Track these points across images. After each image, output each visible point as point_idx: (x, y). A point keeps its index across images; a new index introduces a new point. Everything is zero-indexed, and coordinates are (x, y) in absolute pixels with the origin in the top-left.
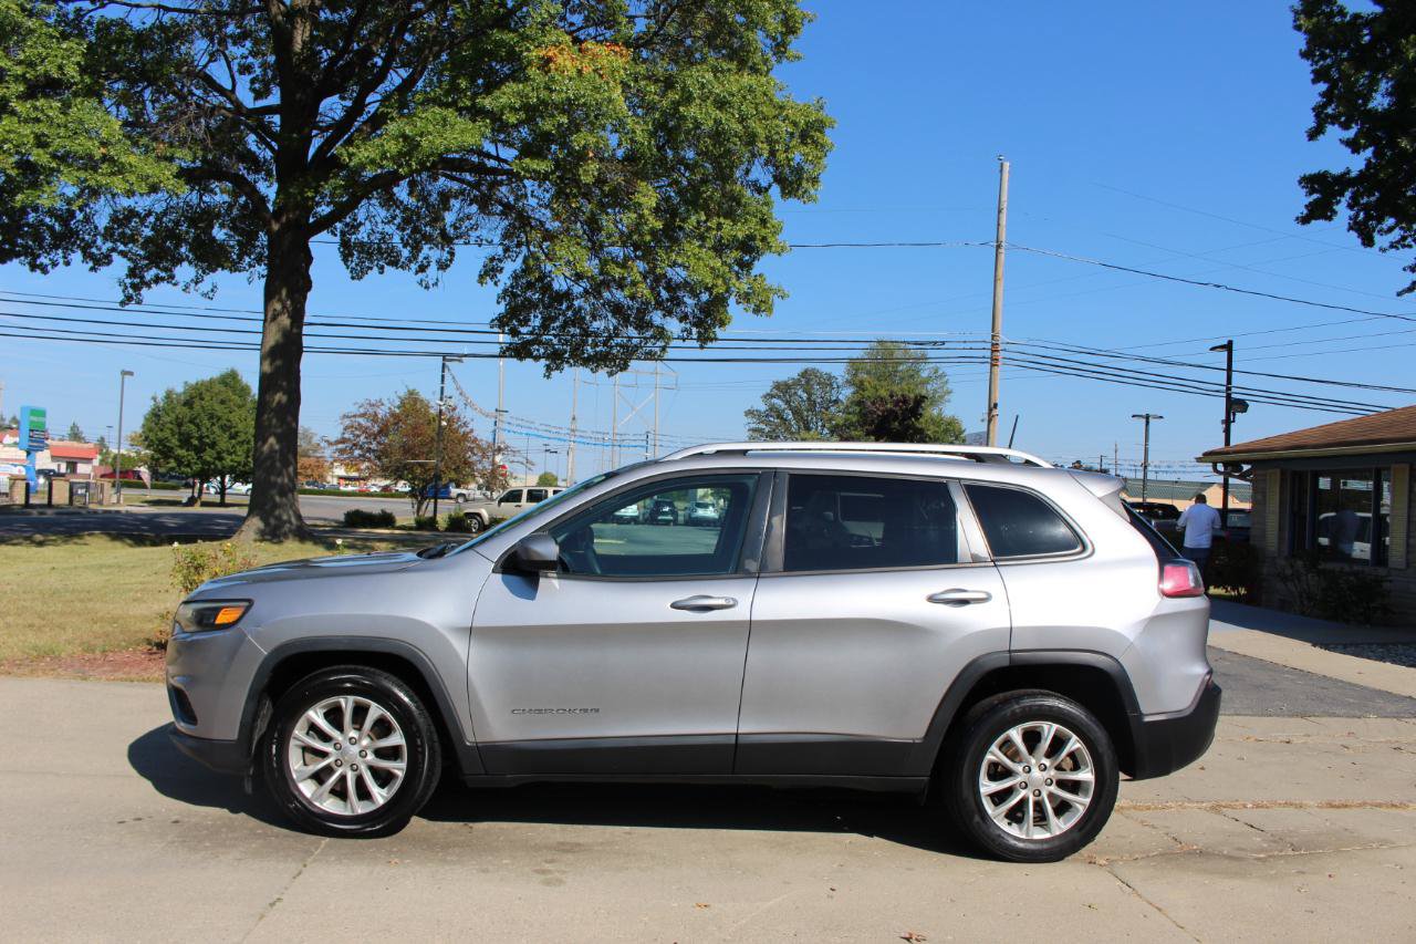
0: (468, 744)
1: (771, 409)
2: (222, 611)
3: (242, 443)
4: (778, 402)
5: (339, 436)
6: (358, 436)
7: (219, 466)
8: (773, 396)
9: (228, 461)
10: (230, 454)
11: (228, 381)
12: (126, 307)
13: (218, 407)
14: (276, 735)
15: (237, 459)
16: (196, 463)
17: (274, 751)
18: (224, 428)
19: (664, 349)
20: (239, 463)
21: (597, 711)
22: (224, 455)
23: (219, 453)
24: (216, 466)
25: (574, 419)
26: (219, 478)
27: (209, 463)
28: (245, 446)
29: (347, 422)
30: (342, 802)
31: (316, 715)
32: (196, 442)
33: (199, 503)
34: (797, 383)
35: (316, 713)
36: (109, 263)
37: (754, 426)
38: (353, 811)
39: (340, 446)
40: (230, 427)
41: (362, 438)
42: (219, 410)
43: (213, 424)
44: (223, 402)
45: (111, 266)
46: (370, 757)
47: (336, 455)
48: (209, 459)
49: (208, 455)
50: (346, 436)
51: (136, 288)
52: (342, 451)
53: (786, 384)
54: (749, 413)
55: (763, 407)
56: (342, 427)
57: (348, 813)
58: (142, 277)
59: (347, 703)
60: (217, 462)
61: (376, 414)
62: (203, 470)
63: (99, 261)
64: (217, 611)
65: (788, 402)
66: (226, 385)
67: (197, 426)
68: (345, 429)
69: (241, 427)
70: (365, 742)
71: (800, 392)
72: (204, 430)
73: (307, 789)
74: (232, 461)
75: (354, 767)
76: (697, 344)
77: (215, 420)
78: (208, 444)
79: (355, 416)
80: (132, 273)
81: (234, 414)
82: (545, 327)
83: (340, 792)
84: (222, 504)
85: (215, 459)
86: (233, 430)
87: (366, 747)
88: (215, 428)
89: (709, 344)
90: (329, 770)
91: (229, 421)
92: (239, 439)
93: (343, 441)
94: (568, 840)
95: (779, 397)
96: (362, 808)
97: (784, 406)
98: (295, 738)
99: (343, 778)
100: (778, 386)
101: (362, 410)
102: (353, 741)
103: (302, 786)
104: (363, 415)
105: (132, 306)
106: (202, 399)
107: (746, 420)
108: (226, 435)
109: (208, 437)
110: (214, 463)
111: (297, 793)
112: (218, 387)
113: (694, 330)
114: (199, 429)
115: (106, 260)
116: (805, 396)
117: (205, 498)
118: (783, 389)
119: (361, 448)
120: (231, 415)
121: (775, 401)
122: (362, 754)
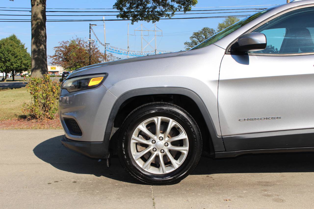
0: (219, 137)
1: (193, 42)
2: (92, 80)
3: (19, 59)
4: (195, 39)
5: (54, 54)
6: (61, 54)
7: (12, 68)
8: (193, 37)
9: (15, 66)
10: (16, 63)
11: (12, 38)
13: (10, 47)
14: (124, 138)
15: (18, 65)
16: (4, 67)
17: (123, 146)
18: (13, 55)
19: (173, 14)
20: (18, 66)
21: (280, 118)
22: (13, 64)
23: (11, 63)
24: (11, 68)
25: (128, 47)
26: (11, 72)
27: (8, 67)
28: (20, 60)
29: (56, 49)
30: (157, 169)
31: (142, 127)
32: (3, 60)
33: (6, 80)
34: (201, 32)
35: (143, 126)
37: (187, 48)
38: (163, 172)
39: (55, 57)
40: (15, 54)
41: (62, 55)
42: (11, 48)
43: (9, 53)
44: (11, 46)
46: (170, 146)
47: (54, 60)
48: (8, 65)
49: (8, 64)
50: (57, 54)
52: (56, 59)
53: (198, 33)
54: (186, 43)
55: (190, 41)
56: (55, 51)
57: (161, 173)
59: (158, 120)
60: (11, 66)
61: (66, 46)
62: (6, 69)
64: (88, 80)
65: (198, 39)
66: (12, 40)
67: (3, 54)
68: (56, 52)
69: (18, 54)
70: (167, 139)
71: (203, 36)
72: (6, 55)
73: (140, 163)
74: (16, 65)
75: (162, 151)
76: (183, 12)
77: (9, 52)
78: (8, 60)
79: (59, 47)
81: (15, 49)
82: (131, 7)
83: (156, 164)
84: (13, 80)
85: (10, 65)
86: (16, 55)
87: (168, 141)
88: (10, 55)
89: (187, 12)
90: (150, 154)
91: (14, 52)
92: (18, 58)
93: (56, 56)
94: (263, 180)
95: (196, 38)
96: (168, 170)
97: (197, 40)
98: (132, 139)
99: (157, 157)
100: (195, 34)
101: (61, 45)
102: (161, 139)
103: (137, 162)
104: (61, 47)
106: (4, 45)
107: (185, 46)
108: (13, 57)
109: (7, 58)
110: (10, 67)
111: (135, 165)
112: (9, 41)
113: (183, 6)
114: (4, 55)
116: (204, 37)
117: (7, 79)
118: (197, 35)
119: (62, 58)
120: (15, 50)
121: (194, 39)
122: (166, 144)
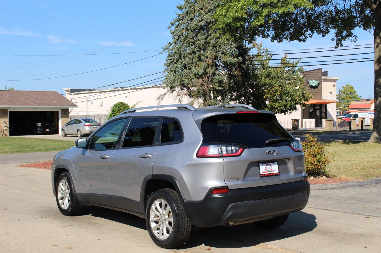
0: (77, 193)
12: (338, 49)
21: (92, 186)
36: (329, 32)
45: (329, 34)
51: (340, 40)
57: (64, 209)
58: (341, 36)
59: (64, 181)
63: (325, 32)
80: (337, 35)
98: (59, 189)
103: (60, 201)
105: (339, 48)
115: (327, 32)
122: (67, 194)
